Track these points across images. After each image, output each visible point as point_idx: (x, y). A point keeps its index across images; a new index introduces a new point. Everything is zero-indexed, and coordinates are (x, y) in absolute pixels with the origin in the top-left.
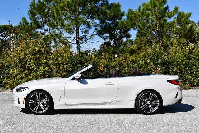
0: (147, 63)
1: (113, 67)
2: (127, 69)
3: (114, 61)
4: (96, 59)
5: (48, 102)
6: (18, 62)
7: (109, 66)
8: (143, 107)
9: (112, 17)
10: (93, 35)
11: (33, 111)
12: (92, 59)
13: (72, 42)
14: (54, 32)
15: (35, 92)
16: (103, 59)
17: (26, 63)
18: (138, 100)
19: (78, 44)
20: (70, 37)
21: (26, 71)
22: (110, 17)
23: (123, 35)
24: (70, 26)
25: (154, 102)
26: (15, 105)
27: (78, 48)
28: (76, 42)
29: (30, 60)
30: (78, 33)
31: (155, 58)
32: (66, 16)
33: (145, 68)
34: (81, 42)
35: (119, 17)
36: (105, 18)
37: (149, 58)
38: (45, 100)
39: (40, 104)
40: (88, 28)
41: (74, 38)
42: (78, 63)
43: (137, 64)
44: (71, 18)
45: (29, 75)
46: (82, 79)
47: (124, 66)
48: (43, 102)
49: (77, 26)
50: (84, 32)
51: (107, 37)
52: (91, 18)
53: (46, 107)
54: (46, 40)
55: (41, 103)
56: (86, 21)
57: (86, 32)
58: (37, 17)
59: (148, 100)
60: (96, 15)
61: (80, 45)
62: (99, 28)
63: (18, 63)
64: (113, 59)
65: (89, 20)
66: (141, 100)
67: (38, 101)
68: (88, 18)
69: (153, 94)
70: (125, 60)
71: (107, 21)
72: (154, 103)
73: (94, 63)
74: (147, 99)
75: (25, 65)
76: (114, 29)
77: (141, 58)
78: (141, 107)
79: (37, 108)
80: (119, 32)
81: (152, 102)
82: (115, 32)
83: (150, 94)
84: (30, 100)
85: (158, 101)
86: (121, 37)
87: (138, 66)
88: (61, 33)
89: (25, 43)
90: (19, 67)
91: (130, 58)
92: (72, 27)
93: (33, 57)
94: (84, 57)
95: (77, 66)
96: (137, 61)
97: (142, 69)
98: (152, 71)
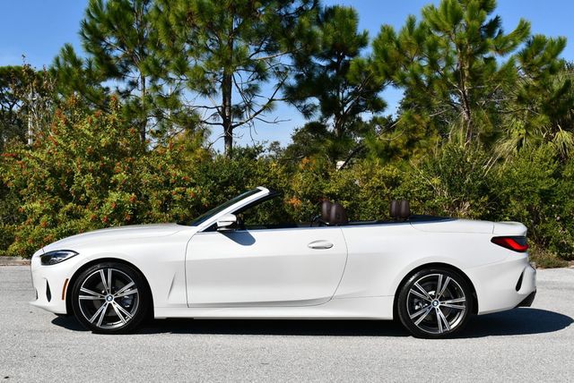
0: (431, 188)
1: (332, 195)
2: (373, 203)
3: (334, 179)
4: (282, 173)
5: (134, 295)
6: (46, 179)
7: (319, 192)
8: (419, 316)
9: (329, 48)
10: (271, 100)
11: (92, 320)
13: (211, 121)
14: (157, 89)
15: (99, 266)
16: (302, 172)
17: (71, 182)
18: (403, 297)
19: (228, 127)
20: (205, 106)
21: (70, 205)
22: (324, 47)
23: (361, 103)
24: (205, 72)
25: (450, 301)
26: (38, 303)
27: (228, 139)
28: (221, 121)
29: (84, 172)
30: (227, 96)
31: (453, 172)
32: (192, 43)
35: (352, 49)
36: (309, 49)
37: (438, 173)
38: (127, 291)
39: (112, 302)
40: (257, 78)
41: (217, 107)
42: (227, 184)
43: (400, 189)
44: (207, 49)
45: (77, 217)
46: (238, 231)
47: (364, 193)
48: (120, 295)
49: (225, 74)
50: (247, 91)
51: (315, 107)
52: (270, 50)
53: (129, 310)
54: (132, 111)
55: (115, 300)
56: (253, 57)
57: (252, 90)
58: (108, 44)
59: (433, 297)
60: (281, 42)
61: (234, 131)
62: (292, 81)
63: (48, 182)
64: (330, 173)
65: (263, 55)
66: (413, 296)
67: (105, 294)
68: (258, 51)
69: (448, 279)
70: (367, 175)
71: (314, 60)
72: (450, 306)
73: (275, 185)
74: (430, 293)
75: (69, 187)
76: (335, 84)
77: (415, 172)
78: (412, 317)
79: (104, 312)
80: (349, 94)
81: (446, 302)
82: (338, 94)
83: (441, 276)
84: (82, 289)
85: (463, 299)
86: (356, 109)
87: (406, 196)
88: (178, 93)
89: (67, 123)
90: (49, 191)
91: (380, 172)
92: (211, 75)
93: (91, 165)
94: (246, 166)
95: (224, 193)
96: (401, 179)
97: (415, 203)
98: (445, 211)
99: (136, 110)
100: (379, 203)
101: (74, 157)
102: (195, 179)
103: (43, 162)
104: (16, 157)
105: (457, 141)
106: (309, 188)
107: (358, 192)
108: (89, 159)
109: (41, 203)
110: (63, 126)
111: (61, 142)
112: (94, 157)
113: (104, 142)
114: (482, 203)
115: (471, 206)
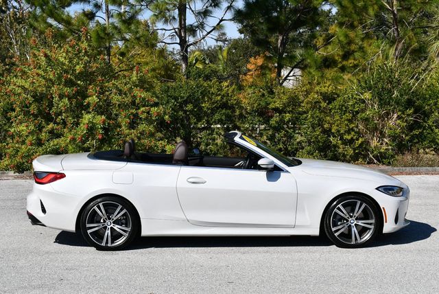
0: (363, 101)
1: (276, 110)
2: (312, 116)
4: (233, 91)
6: (30, 104)
7: (266, 108)
10: (221, 20)
12: (221, 90)
13: (170, 42)
14: (121, 15)
17: (51, 105)
20: (164, 29)
21: (51, 125)
27: (184, 57)
28: (178, 41)
29: (61, 97)
31: (382, 88)
33: (357, 112)
34: (191, 39)
37: (370, 88)
40: (211, 5)
41: (174, 29)
42: (186, 102)
43: (336, 103)
45: (58, 136)
47: (305, 106)
50: (199, 13)
54: (102, 38)
57: (206, 13)
64: (275, 90)
70: (306, 91)
73: (227, 102)
75: (50, 109)
87: (341, 109)
89: (46, 56)
90: (33, 114)
91: (317, 88)
93: (67, 90)
94: (201, 86)
95: (183, 110)
96: (336, 94)
97: (349, 116)
98: (376, 122)
99: (104, 36)
100: (317, 117)
101: (53, 84)
102: (157, 97)
103: (27, 89)
104: (3, 84)
106: (255, 105)
107: (300, 106)
108: (65, 85)
109: (27, 126)
110: (43, 58)
111: (40, 72)
112: (70, 83)
113: (78, 68)
114: (408, 115)
115: (399, 117)
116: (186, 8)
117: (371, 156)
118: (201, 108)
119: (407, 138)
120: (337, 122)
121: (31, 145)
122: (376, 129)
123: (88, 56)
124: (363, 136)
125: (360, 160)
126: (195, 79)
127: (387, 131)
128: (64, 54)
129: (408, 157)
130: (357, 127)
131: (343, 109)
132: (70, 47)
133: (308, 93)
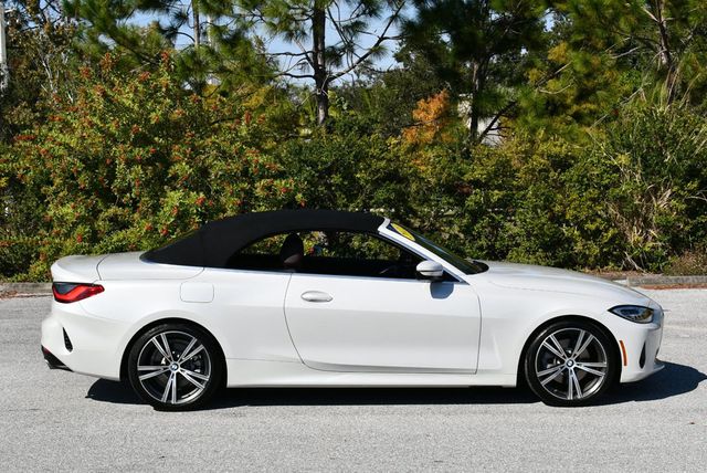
0: (616, 169)
1: (476, 183)
2: (535, 194)
3: (479, 160)
6: (79, 173)
7: (459, 179)
10: (382, 39)
13: (298, 73)
14: (218, 30)
16: (432, 148)
20: (288, 53)
24: (289, 8)
28: (312, 72)
29: (130, 163)
31: (649, 147)
33: (607, 187)
37: (629, 147)
40: (364, 13)
41: (306, 53)
42: (329, 171)
43: (573, 172)
45: (125, 226)
47: (521, 177)
50: (346, 27)
54: (189, 69)
57: (356, 27)
64: (473, 151)
70: (526, 152)
73: (396, 170)
77: (593, 146)
87: (581, 183)
89: (105, 95)
90: (83, 189)
91: (543, 147)
92: (298, 11)
93: (139, 152)
94: (354, 145)
95: (326, 183)
96: (573, 158)
97: (594, 193)
98: (637, 202)
99: (192, 65)
100: (543, 194)
101: (115, 141)
102: (283, 164)
103: (72, 149)
104: (34, 140)
105: (657, 100)
106: (443, 176)
107: (513, 177)
108: (134, 144)
109: (74, 207)
110: (101, 99)
111: (95, 120)
112: (142, 139)
113: (154, 117)
114: (689, 191)
115: (674, 195)
116: (324, 18)
117: (629, 258)
118: (354, 181)
119: (687, 228)
120: (574, 203)
121: (83, 240)
122: (636, 214)
123: (170, 97)
124: (616, 226)
125: (611, 264)
126: (342, 134)
127: (654, 218)
128: (131, 95)
129: (690, 260)
130: (606, 210)
131: (584, 182)
132: (140, 82)
133: (527, 155)
